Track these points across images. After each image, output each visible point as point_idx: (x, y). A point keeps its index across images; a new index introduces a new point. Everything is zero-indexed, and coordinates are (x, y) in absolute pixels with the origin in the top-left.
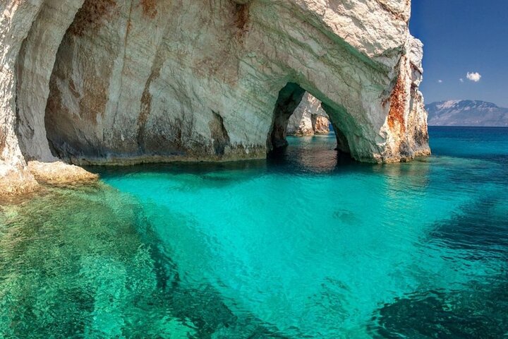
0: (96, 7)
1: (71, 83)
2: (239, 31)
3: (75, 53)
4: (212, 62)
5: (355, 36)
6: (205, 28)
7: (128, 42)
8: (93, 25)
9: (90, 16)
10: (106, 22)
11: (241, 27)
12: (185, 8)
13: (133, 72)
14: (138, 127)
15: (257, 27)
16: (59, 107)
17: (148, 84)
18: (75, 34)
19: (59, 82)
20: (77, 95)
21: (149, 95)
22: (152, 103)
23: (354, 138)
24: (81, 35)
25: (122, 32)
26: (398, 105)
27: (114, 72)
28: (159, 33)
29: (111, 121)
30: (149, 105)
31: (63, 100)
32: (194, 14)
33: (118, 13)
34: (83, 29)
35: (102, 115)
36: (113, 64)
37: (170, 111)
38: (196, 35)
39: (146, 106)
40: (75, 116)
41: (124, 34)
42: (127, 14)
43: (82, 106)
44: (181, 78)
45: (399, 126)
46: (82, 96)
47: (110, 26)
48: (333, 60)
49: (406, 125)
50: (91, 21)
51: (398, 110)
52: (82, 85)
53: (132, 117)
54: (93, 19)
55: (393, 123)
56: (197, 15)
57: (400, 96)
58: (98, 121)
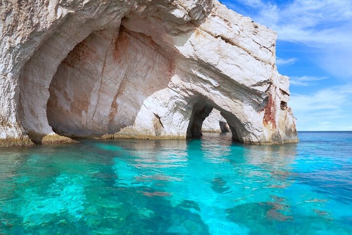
0: (83, 52)
1: (65, 93)
2: (169, 73)
3: (69, 77)
4: (154, 89)
5: (237, 75)
6: (150, 71)
7: (104, 74)
8: (81, 63)
9: (79, 57)
10: (90, 62)
11: (170, 71)
12: (138, 60)
13: (107, 91)
14: (109, 119)
15: (179, 71)
16: (56, 105)
17: (116, 98)
18: (69, 65)
19: (56, 92)
20: (69, 100)
21: (116, 103)
22: (118, 108)
23: (241, 130)
24: (73, 67)
25: (100, 69)
26: (270, 113)
27: (94, 89)
28: (123, 72)
29: (92, 115)
30: (116, 109)
31: (59, 102)
32: (144, 64)
33: (98, 58)
34: (75, 64)
35: (87, 112)
36: (94, 85)
37: (129, 113)
38: (144, 74)
39: (115, 109)
40: (67, 111)
41: (101, 70)
42: (103, 59)
43: (72, 106)
44: (136, 96)
45: (272, 124)
46: (73, 100)
47: (92, 64)
48: (225, 89)
49: (277, 124)
50: (80, 60)
51: (270, 116)
52: (72, 95)
53: (106, 114)
54: (81, 59)
55: (267, 123)
56: (145, 64)
57: (272, 108)
58: (83, 115)
